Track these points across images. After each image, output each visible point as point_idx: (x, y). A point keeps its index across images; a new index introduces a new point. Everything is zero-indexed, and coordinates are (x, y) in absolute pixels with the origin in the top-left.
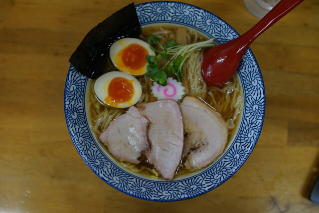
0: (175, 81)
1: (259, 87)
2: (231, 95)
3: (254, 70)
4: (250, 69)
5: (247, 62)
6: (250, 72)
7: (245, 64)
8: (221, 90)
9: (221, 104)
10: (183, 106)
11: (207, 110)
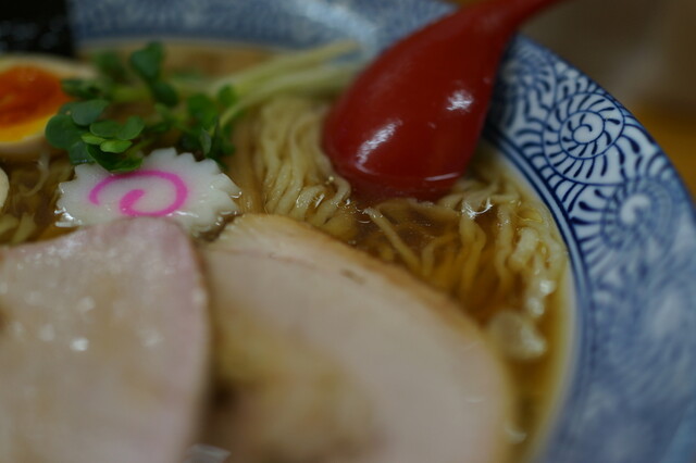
0: (188, 158)
1: (614, 130)
2: (487, 220)
3: (566, 89)
4: (548, 99)
5: (529, 79)
6: (554, 109)
7: (521, 90)
8: (428, 206)
9: (438, 260)
10: (217, 255)
11: (359, 271)
